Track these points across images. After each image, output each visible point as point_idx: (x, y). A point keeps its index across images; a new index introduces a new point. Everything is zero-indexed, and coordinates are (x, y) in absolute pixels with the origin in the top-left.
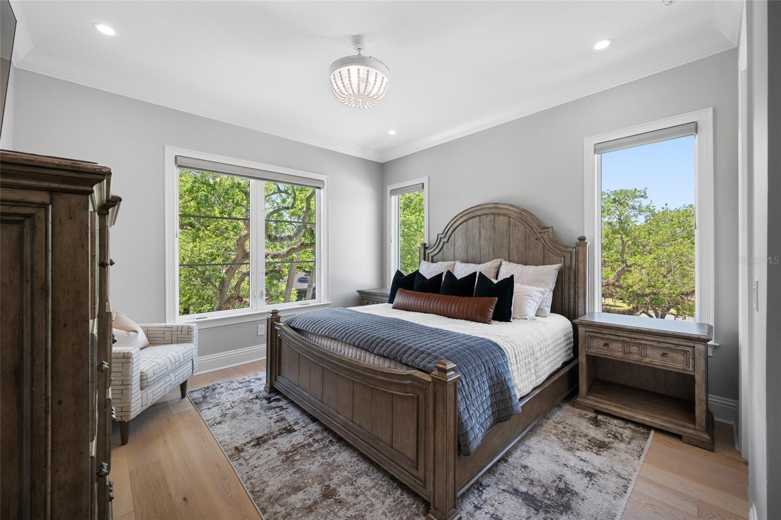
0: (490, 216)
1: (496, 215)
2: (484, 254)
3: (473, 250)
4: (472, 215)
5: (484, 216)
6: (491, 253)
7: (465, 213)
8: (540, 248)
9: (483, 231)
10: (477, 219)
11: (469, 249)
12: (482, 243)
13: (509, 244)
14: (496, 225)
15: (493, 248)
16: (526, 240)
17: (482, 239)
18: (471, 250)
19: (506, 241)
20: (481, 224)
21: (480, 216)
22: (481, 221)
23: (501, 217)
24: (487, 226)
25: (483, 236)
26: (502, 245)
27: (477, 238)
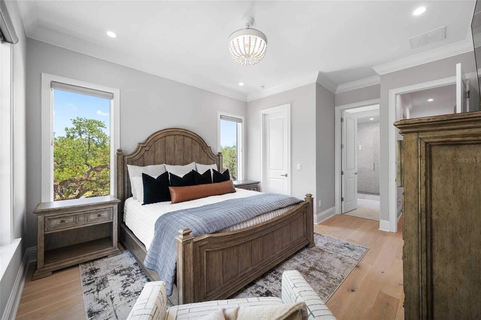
0: (181, 136)
1: (185, 137)
2: (177, 159)
3: (170, 157)
4: (170, 133)
5: (177, 136)
6: (182, 159)
7: (165, 131)
8: (206, 156)
9: (177, 145)
10: (173, 137)
11: (167, 156)
12: (176, 152)
13: (192, 154)
14: (185, 142)
15: (183, 156)
16: (200, 152)
17: (176, 150)
18: (169, 157)
19: (190, 152)
20: (176, 141)
21: (175, 135)
22: (176, 138)
23: (188, 138)
24: (180, 143)
25: (177, 148)
26: (188, 154)
27: (173, 148)
